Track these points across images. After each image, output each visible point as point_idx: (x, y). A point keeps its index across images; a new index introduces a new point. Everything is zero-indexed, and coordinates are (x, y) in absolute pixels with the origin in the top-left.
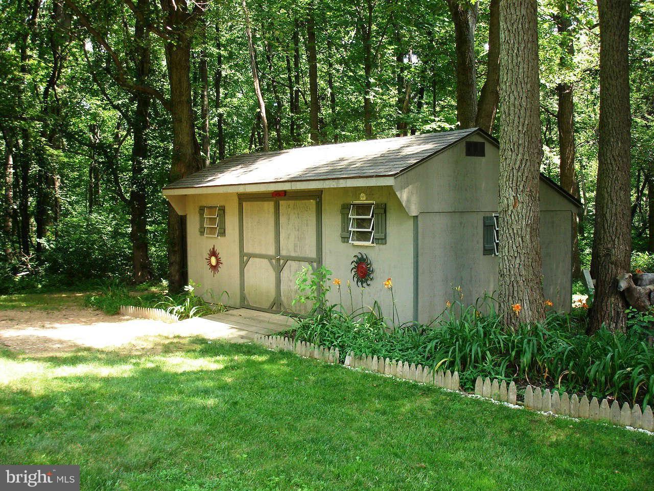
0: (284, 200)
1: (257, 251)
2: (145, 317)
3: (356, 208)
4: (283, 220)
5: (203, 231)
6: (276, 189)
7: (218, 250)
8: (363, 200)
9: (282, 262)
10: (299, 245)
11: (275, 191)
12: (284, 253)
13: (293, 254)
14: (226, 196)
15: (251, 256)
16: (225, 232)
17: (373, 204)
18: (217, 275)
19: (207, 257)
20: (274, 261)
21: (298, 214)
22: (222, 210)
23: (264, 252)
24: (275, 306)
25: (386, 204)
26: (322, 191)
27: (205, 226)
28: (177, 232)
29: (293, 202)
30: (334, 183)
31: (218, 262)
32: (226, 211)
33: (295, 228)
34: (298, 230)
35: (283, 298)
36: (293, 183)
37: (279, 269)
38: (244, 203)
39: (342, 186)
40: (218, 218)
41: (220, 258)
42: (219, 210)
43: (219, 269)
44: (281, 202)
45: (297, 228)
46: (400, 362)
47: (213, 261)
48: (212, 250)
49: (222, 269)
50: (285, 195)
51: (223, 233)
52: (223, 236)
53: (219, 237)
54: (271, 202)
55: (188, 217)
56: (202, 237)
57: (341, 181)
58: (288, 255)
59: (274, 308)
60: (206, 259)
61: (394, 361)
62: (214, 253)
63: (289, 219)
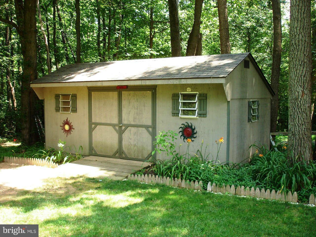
0: (125, 91)
1: (103, 121)
2: (28, 164)
3: (183, 96)
4: (124, 103)
5: (59, 109)
6: (119, 85)
7: (71, 120)
8: (189, 91)
9: (123, 128)
10: (137, 118)
11: (118, 86)
12: (125, 122)
13: (133, 123)
14: (78, 88)
15: (97, 124)
16: (76, 110)
17: (197, 94)
18: (69, 136)
19: (62, 125)
20: (117, 128)
21: (137, 99)
22: (75, 97)
23: (109, 122)
24: (117, 154)
25: (206, 94)
26: (157, 86)
27: (60, 106)
28: (28, 110)
29: (133, 92)
30: (176, 81)
31: (71, 128)
32: (77, 97)
33: (134, 108)
34: (137, 109)
35: (124, 149)
36: (143, 81)
37: (121, 133)
38: (93, 93)
39: (183, 83)
40: (71, 101)
41: (72, 126)
42: (72, 96)
43: (71, 132)
44: (123, 92)
45: (136, 107)
46: (253, 188)
47: (67, 127)
48: (65, 121)
49: (73, 132)
50: (127, 88)
51: (75, 110)
52: (75, 112)
53: (72, 113)
54: (115, 92)
55: (45, 101)
56: (58, 113)
57: (183, 80)
58: (129, 123)
59: (117, 155)
60: (60, 126)
61: (248, 188)
62: (67, 123)
63: (130, 102)
